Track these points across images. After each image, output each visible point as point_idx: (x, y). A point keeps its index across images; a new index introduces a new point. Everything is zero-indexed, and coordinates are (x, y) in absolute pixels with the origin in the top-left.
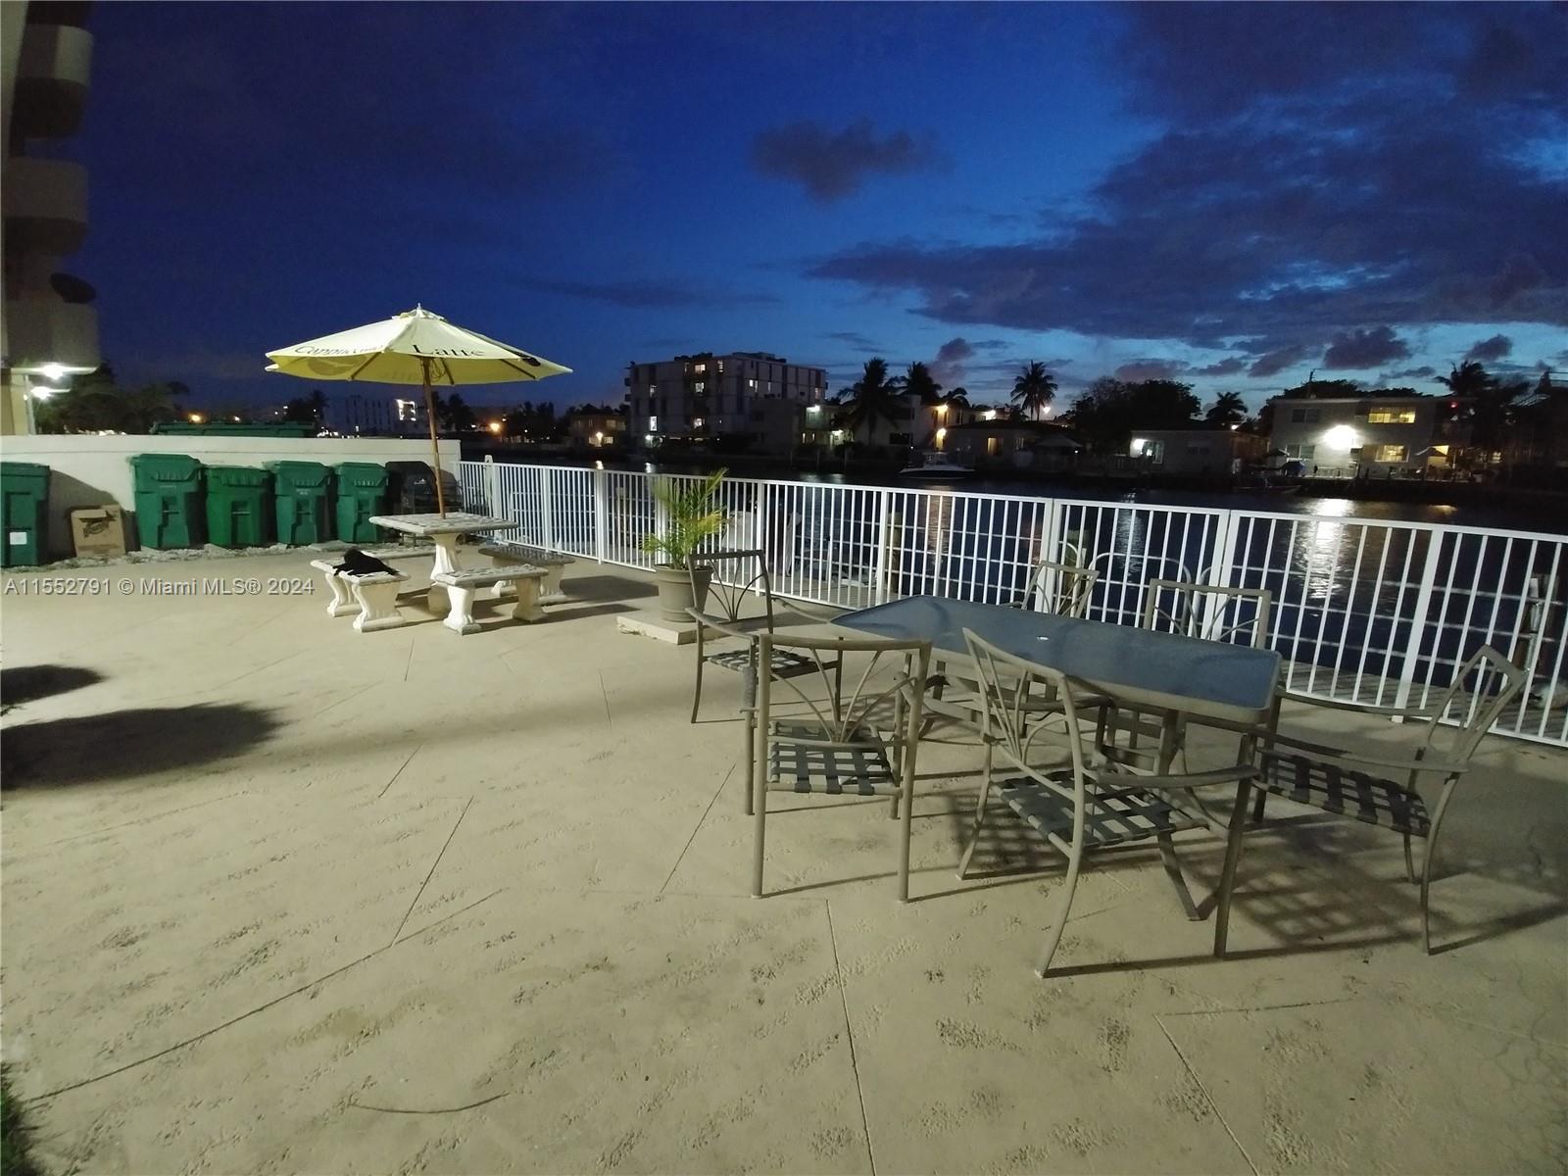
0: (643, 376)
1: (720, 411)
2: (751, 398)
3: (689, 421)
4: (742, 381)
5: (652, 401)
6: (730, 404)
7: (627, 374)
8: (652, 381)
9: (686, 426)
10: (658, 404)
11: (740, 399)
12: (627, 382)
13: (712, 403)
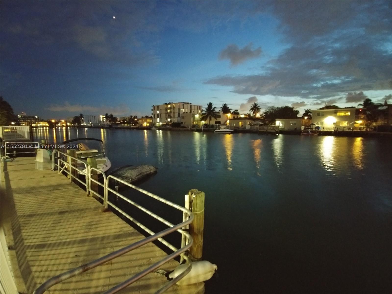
0: (156, 108)
1: (174, 117)
2: (182, 113)
3: (167, 119)
4: (179, 109)
5: (158, 115)
6: (176, 115)
7: (152, 108)
8: (158, 110)
9: (166, 121)
10: (159, 115)
11: (179, 114)
12: (152, 110)
13: (172, 115)
